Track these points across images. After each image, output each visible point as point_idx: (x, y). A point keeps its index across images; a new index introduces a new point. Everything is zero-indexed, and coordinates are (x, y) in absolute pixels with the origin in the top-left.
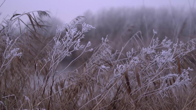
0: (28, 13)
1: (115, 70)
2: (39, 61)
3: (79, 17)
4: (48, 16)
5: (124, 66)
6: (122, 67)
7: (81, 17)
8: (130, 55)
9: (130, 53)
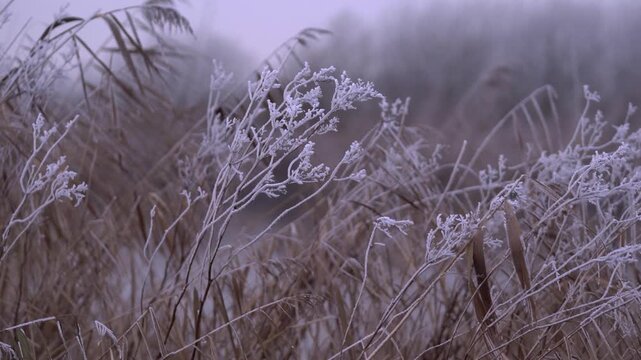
0: (110, 13)
1: (431, 235)
2: (154, 195)
3: (306, 32)
4: (183, 27)
5: (463, 221)
6: (456, 222)
7: (317, 35)
8: (494, 181)
9: (494, 172)
